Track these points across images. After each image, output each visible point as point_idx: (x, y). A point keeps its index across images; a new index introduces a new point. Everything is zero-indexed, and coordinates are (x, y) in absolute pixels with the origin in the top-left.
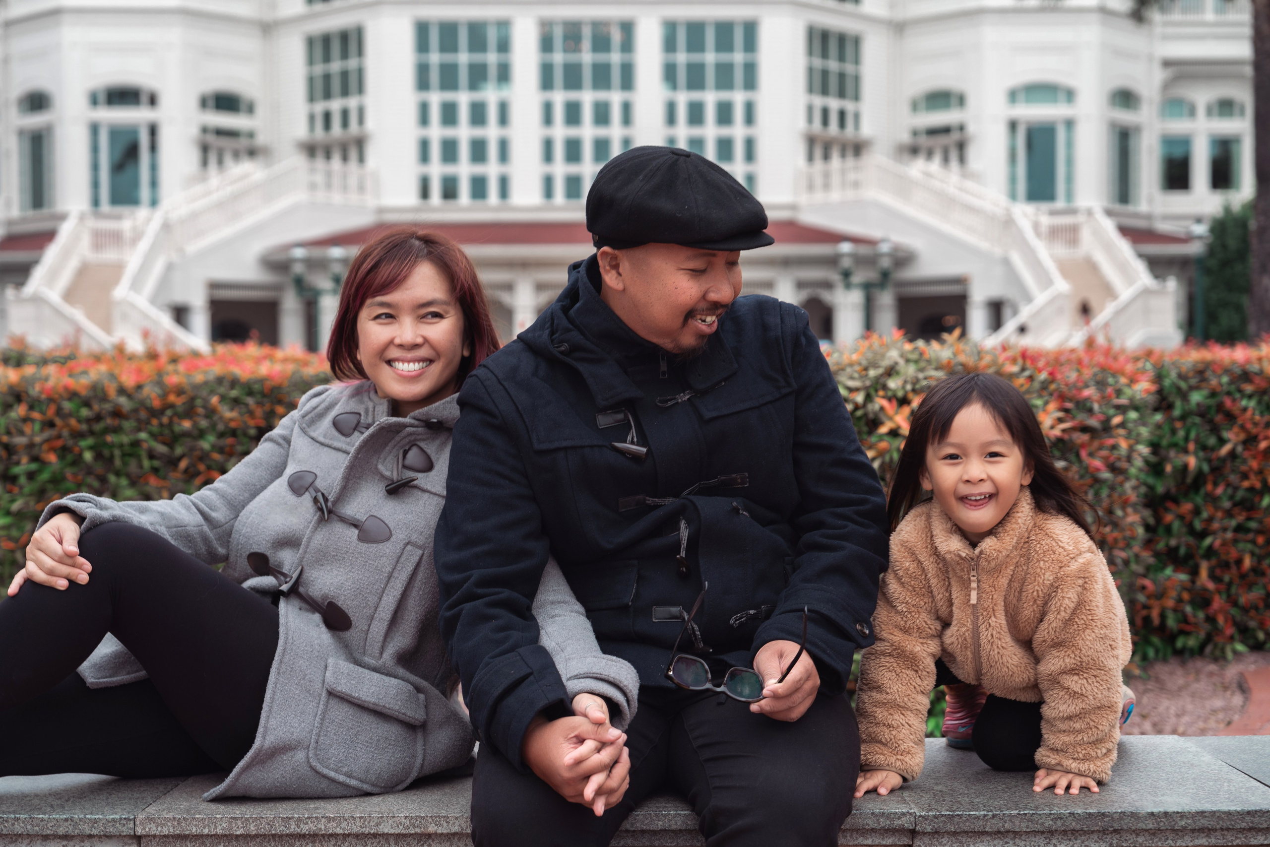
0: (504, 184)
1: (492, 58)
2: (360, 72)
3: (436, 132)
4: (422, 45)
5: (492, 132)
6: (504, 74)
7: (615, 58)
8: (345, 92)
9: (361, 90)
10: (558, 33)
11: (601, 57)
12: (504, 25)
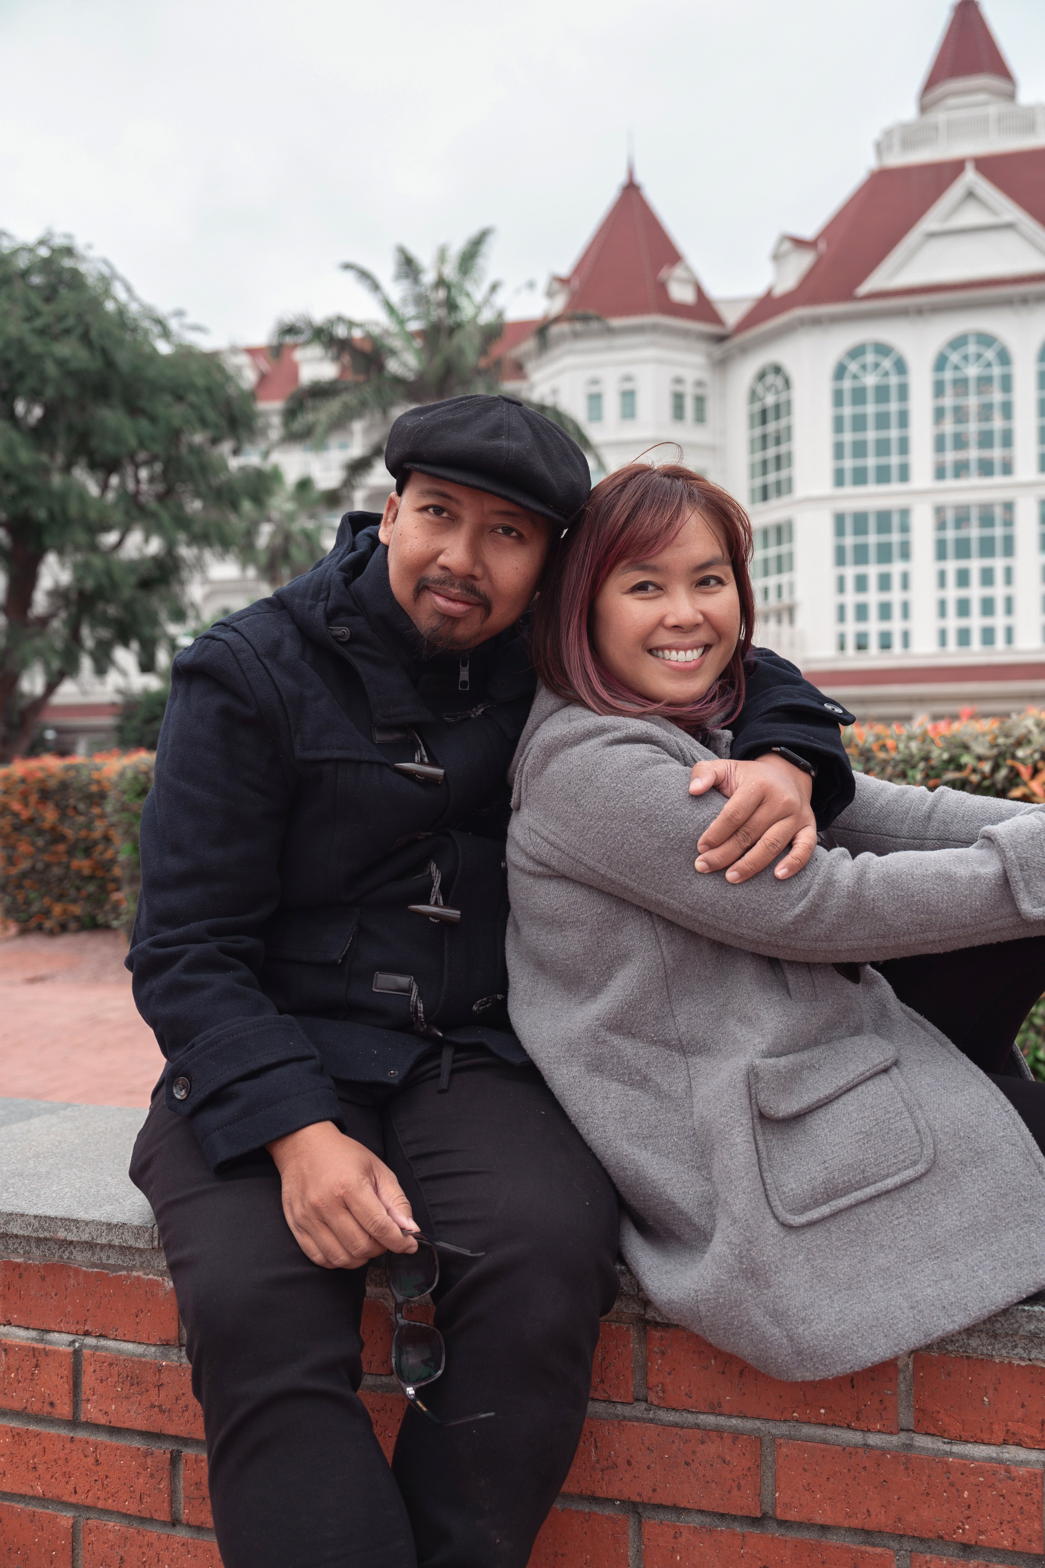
0: (906, 637)
1: (895, 537)
2: (791, 555)
3: (851, 598)
4: (840, 531)
5: (896, 596)
6: (905, 553)
7: (998, 531)
8: (780, 570)
9: (791, 568)
10: (950, 516)
11: (987, 532)
12: (905, 513)
